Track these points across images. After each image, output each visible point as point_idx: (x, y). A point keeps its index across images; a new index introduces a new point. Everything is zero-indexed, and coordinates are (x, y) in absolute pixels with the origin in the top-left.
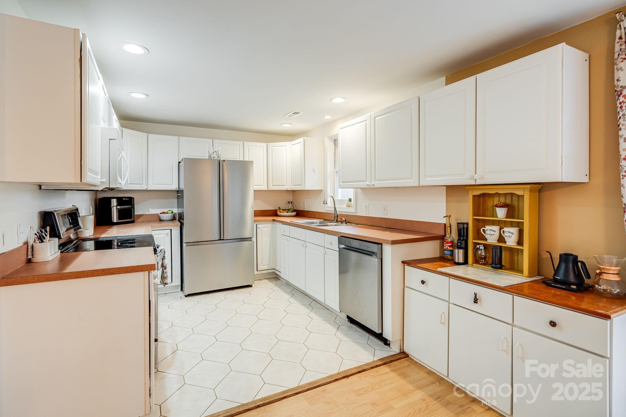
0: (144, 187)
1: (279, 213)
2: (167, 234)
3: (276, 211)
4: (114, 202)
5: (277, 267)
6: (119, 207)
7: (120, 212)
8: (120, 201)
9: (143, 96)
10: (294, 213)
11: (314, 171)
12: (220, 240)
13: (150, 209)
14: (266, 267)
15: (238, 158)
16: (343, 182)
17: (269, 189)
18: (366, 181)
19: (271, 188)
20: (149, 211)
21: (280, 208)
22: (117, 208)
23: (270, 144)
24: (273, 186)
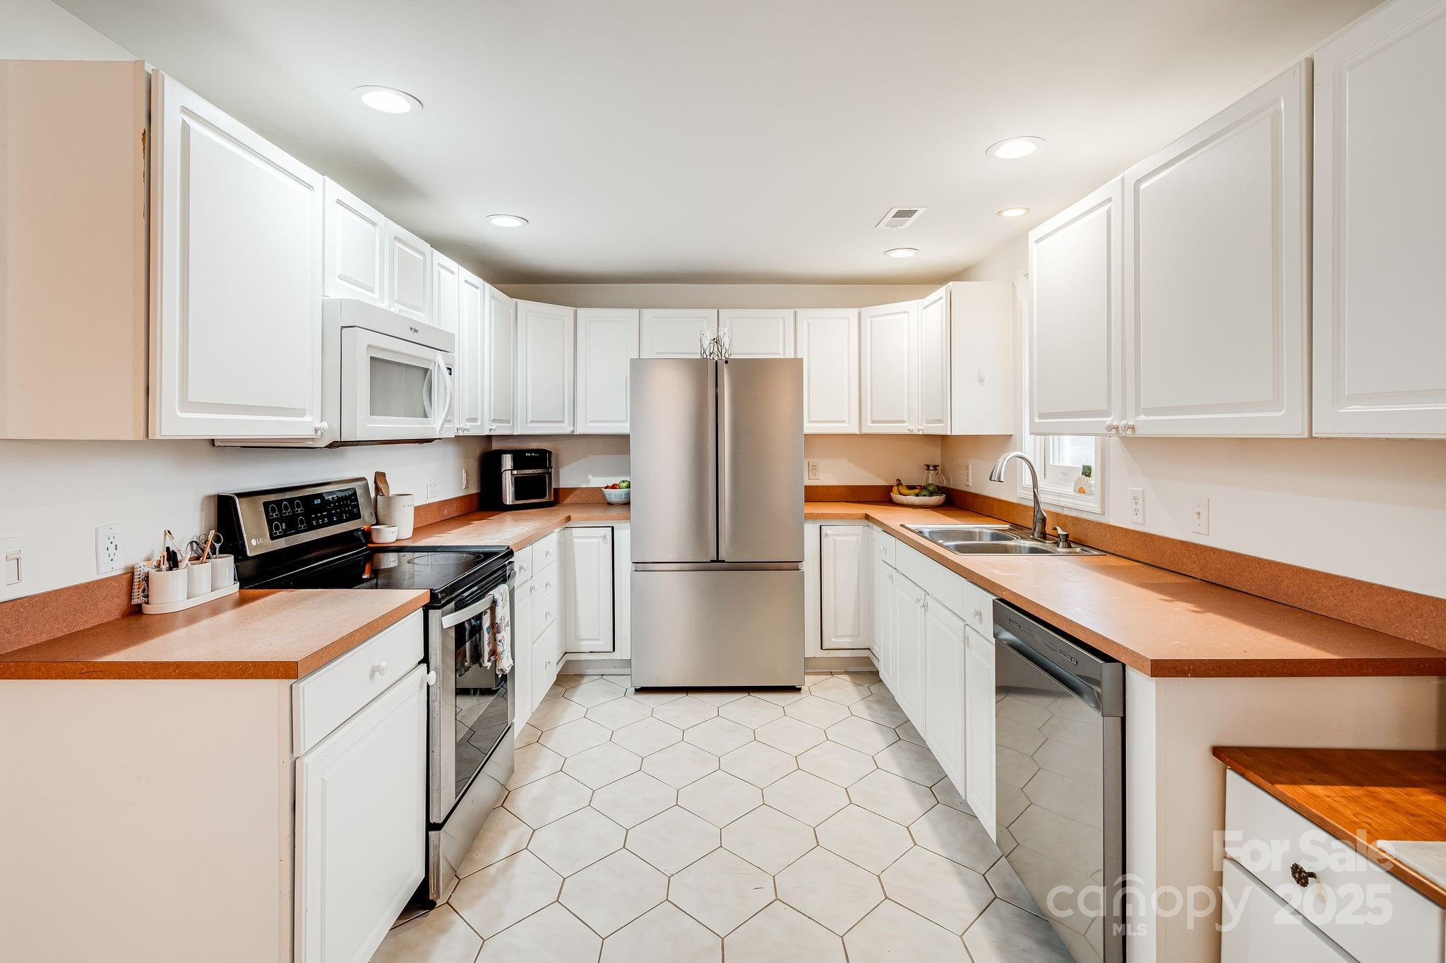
0: (566, 429)
1: (896, 496)
2: (605, 537)
3: (890, 488)
4: (507, 461)
5: (876, 647)
6: (515, 472)
7: (518, 482)
8: (521, 459)
9: (517, 223)
10: (936, 499)
11: (981, 381)
12: (718, 561)
13: (590, 477)
14: (845, 642)
15: (781, 352)
16: (1041, 416)
17: (865, 431)
18: (1106, 413)
19: (871, 428)
20: (588, 481)
21: (899, 483)
22: (512, 474)
23: (867, 311)
24: (873, 422)
